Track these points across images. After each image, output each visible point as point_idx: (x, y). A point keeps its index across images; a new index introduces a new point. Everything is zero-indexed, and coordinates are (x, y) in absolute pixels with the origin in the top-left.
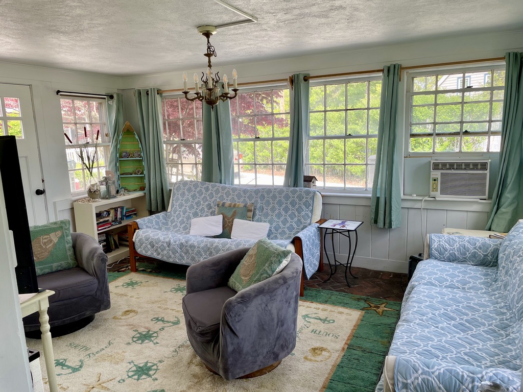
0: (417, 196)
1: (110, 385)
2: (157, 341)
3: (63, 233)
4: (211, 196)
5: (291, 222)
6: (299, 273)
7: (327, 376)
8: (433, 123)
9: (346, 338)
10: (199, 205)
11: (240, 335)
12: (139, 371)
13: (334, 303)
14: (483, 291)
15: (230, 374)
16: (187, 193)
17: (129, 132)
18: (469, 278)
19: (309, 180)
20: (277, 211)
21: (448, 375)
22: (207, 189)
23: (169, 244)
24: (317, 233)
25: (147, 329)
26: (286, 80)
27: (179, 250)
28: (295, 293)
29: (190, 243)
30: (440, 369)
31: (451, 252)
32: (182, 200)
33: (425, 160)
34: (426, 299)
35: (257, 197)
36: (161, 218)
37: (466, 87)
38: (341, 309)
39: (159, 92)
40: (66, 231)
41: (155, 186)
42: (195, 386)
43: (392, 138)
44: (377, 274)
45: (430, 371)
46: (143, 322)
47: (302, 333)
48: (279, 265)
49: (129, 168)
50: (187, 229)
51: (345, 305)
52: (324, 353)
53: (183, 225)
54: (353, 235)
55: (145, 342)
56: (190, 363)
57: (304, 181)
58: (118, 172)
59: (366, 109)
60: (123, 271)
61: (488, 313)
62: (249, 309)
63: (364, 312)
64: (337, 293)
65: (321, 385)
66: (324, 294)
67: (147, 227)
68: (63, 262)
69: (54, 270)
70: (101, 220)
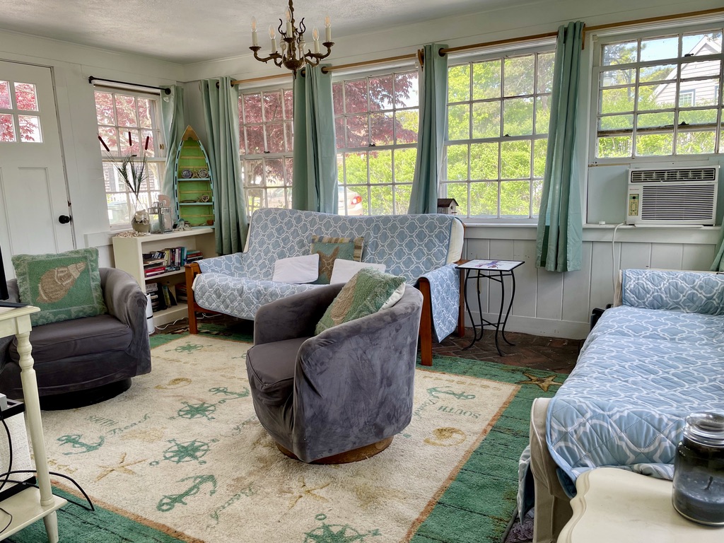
0: (606, 224)
1: (136, 468)
2: (213, 415)
3: (87, 265)
4: (305, 229)
5: (417, 263)
6: (416, 309)
7: (456, 464)
8: (633, 113)
9: (490, 418)
10: (287, 241)
11: (324, 393)
12: (182, 452)
13: (475, 375)
14: (704, 342)
15: (308, 452)
16: (270, 225)
17: (191, 141)
18: (681, 326)
19: (445, 204)
20: (397, 248)
21: (635, 419)
22: (299, 219)
23: (241, 292)
24: (455, 277)
25: (201, 401)
26: (414, 55)
27: (255, 301)
28: (409, 340)
29: (270, 290)
30: (622, 412)
31: (656, 294)
32: (264, 236)
33: (620, 170)
34: (612, 349)
35: (369, 229)
36: (234, 260)
37: (683, 56)
38: (486, 382)
39: (234, 84)
40: (92, 263)
41: (228, 219)
42: (259, 472)
43: (569, 134)
44: (543, 341)
45: (606, 413)
46: (196, 394)
47: (425, 410)
48: (387, 298)
49: (193, 193)
50: (268, 275)
51: (493, 377)
52: (455, 435)
53: (264, 271)
54: (508, 280)
55: (196, 416)
56: (256, 443)
57: (439, 206)
58: (176, 198)
59: (531, 96)
60: (179, 333)
61: (710, 366)
62: (337, 355)
63: (520, 386)
64: (483, 363)
65: (447, 475)
66: (463, 363)
67: (213, 271)
68: (86, 306)
69: (73, 317)
70: (151, 263)
